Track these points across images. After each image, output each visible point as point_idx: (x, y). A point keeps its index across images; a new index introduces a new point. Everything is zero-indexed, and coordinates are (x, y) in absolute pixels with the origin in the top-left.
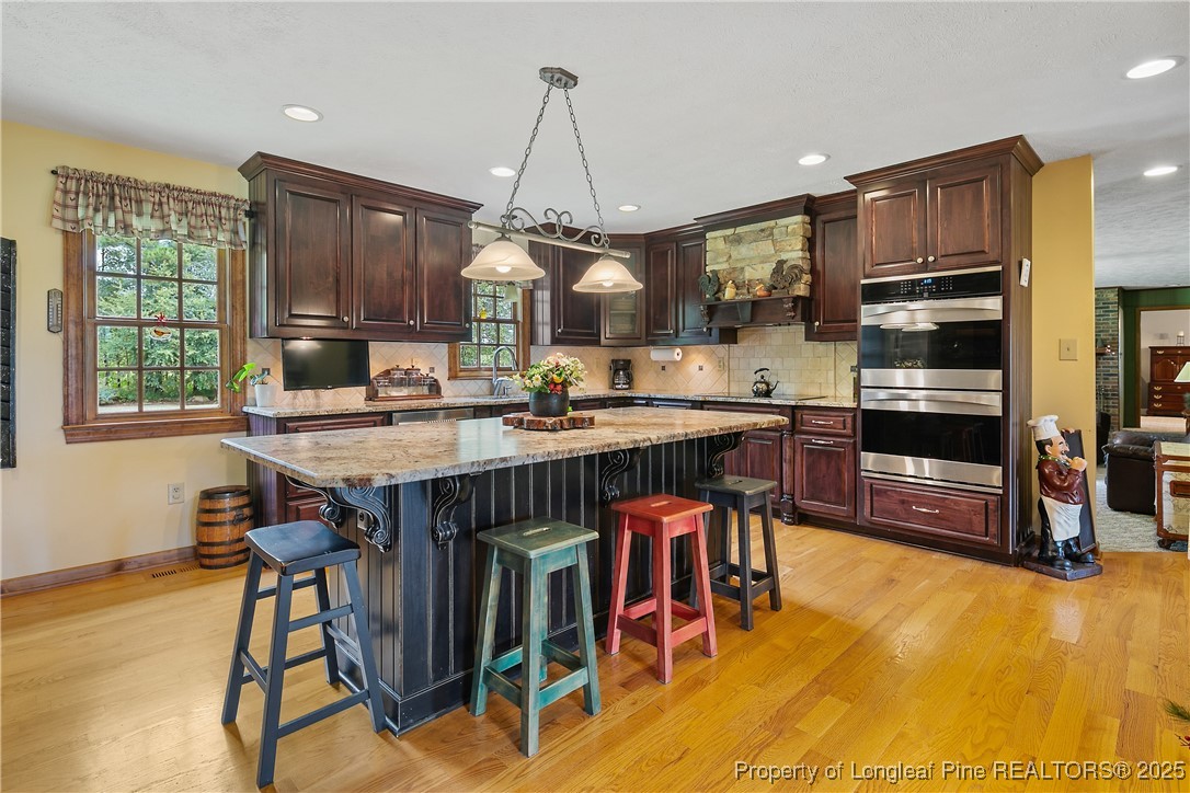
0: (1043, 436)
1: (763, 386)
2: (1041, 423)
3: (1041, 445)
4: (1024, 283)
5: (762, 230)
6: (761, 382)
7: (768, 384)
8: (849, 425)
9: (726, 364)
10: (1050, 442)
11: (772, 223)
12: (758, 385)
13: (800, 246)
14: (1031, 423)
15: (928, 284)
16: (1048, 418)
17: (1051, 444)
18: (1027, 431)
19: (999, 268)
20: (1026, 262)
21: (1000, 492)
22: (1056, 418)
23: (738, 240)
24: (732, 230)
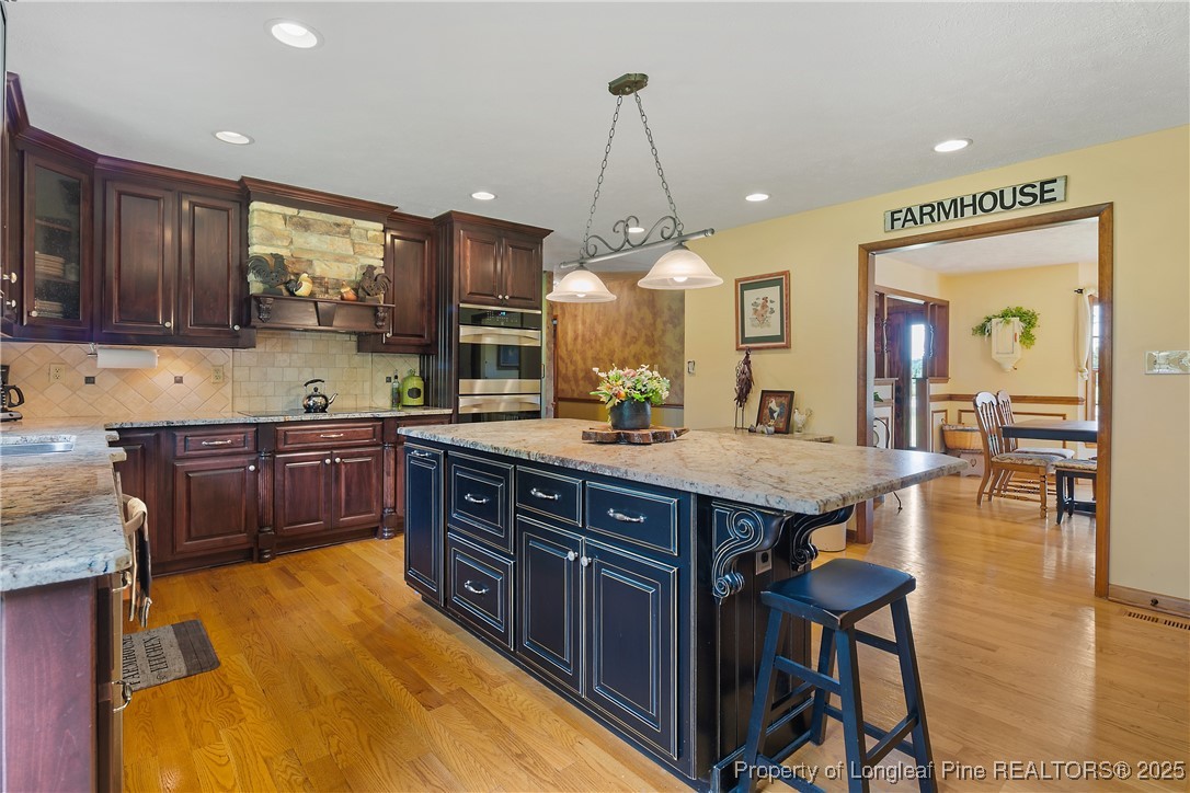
1: (320, 400)
5: (338, 225)
6: (315, 396)
9: (230, 375)
11: (349, 221)
13: (382, 256)
19: (541, 313)
23: (305, 226)
24: (295, 211)
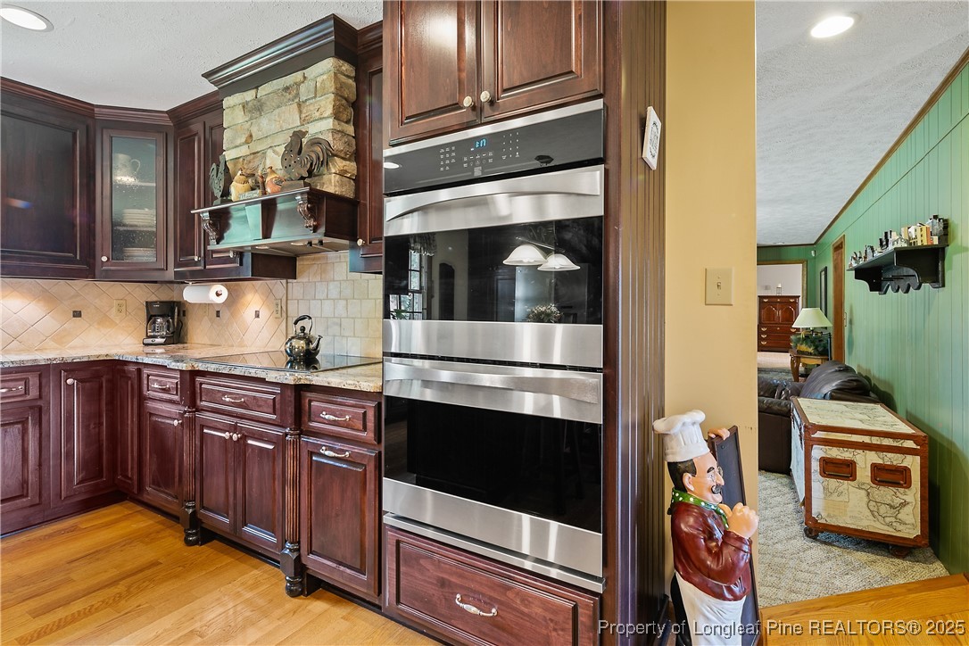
0: (677, 454)
2: (677, 429)
3: (677, 471)
4: (650, 154)
5: (287, 89)
6: (300, 338)
7: (309, 341)
8: (371, 424)
9: (284, 308)
10: (691, 467)
11: (298, 77)
12: (294, 342)
13: (329, 111)
14: (659, 425)
15: (480, 150)
16: (687, 418)
17: (694, 473)
18: (652, 444)
19: (598, 104)
20: (652, 116)
21: (598, 587)
22: (700, 416)
23: (260, 107)
24: (253, 92)
